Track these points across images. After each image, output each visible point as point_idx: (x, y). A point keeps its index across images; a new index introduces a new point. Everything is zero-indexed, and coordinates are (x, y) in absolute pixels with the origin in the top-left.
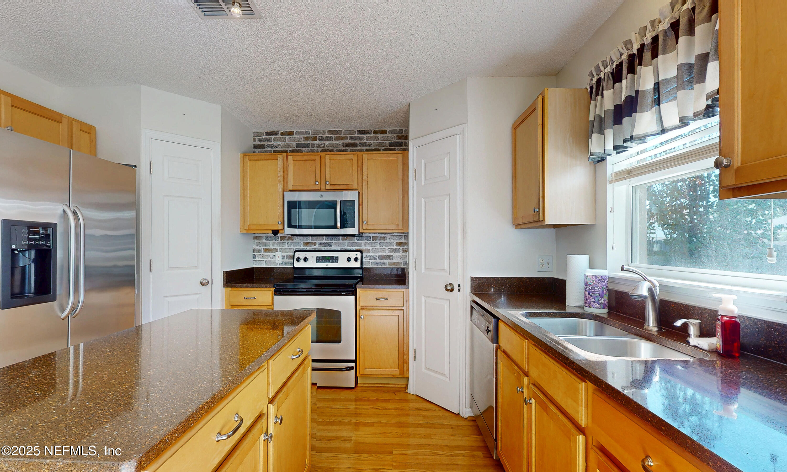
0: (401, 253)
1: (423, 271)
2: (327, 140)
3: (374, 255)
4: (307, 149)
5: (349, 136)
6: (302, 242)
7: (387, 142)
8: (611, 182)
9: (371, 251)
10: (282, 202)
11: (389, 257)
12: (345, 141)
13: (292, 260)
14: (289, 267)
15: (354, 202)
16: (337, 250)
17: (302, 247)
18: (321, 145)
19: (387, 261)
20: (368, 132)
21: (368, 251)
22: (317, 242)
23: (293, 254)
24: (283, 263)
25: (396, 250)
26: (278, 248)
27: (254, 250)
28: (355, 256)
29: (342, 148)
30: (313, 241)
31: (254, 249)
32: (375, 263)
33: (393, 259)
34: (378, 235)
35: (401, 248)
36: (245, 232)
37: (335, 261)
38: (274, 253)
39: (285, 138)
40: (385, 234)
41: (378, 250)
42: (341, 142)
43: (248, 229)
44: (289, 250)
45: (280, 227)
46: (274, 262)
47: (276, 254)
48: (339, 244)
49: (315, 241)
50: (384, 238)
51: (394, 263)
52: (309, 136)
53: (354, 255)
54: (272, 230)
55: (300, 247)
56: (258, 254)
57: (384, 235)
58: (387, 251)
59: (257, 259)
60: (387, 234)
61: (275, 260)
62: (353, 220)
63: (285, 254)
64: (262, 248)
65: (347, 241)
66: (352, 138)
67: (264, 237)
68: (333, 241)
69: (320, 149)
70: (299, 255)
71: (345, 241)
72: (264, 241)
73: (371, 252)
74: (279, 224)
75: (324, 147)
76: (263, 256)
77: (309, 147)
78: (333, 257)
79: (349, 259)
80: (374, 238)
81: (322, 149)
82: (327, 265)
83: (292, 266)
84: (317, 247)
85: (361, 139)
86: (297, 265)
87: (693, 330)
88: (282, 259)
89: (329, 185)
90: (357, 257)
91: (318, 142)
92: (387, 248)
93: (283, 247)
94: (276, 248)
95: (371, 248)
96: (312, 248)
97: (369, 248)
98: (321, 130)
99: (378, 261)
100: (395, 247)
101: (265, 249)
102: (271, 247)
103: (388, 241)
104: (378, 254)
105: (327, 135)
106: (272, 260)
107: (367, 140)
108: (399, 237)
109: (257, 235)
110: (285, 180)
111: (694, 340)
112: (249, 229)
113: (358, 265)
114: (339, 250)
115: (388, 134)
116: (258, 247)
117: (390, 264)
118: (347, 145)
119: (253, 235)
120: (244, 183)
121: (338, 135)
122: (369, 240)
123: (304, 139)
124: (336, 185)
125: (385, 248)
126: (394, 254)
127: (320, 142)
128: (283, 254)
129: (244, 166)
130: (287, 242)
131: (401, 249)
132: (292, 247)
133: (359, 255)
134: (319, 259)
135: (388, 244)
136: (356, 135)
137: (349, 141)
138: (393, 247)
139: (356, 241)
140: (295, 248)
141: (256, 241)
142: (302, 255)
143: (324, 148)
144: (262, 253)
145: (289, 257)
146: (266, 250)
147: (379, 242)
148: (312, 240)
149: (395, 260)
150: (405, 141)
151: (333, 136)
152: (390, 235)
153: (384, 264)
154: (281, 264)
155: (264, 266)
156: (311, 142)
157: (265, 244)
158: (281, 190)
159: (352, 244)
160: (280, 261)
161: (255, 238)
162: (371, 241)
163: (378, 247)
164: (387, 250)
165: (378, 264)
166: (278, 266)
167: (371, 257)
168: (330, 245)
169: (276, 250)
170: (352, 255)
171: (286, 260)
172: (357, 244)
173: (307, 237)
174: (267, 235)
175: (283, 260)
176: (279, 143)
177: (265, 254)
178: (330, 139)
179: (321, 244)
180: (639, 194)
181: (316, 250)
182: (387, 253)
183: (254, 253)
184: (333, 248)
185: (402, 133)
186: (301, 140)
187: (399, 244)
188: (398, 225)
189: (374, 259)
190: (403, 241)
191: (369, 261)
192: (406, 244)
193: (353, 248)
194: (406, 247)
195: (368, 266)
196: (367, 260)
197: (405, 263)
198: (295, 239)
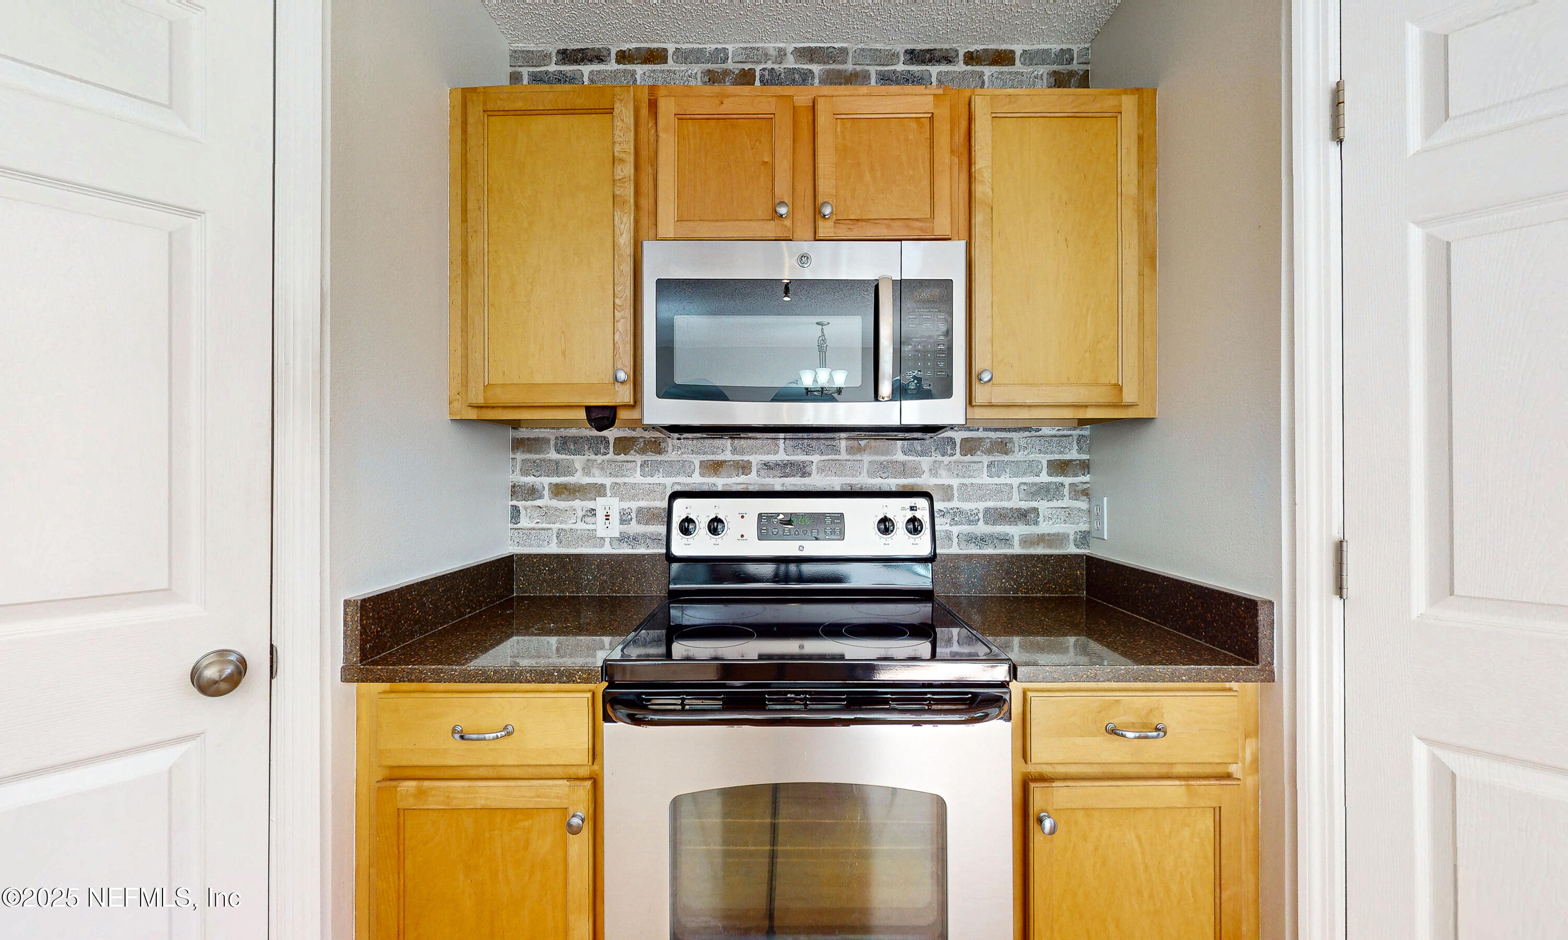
0: (1066, 501)
3: (967, 506)
5: (873, 70)
6: (696, 460)
9: (955, 492)
10: (628, 292)
11: (1023, 516)
13: (663, 529)
14: (650, 555)
15: (947, 284)
16: (828, 489)
17: (697, 481)
19: (1016, 531)
21: (947, 492)
22: (755, 459)
23: (665, 504)
24: (623, 538)
25: (1048, 491)
26: (608, 481)
27: (516, 491)
28: (910, 515)
30: (737, 458)
31: (513, 486)
32: (971, 539)
33: (1036, 523)
34: (980, 434)
35: (1067, 481)
36: (473, 415)
37: (835, 533)
38: (591, 499)
39: (633, 73)
40: (1009, 430)
41: (981, 492)
43: (481, 401)
44: (650, 491)
45: (624, 395)
46: (591, 536)
47: (600, 504)
48: (838, 468)
49: (746, 458)
50: (1003, 447)
51: (1041, 539)
52: (724, 66)
53: (903, 509)
54: (589, 409)
55: (688, 480)
56: (530, 503)
57: (1003, 432)
58: (1015, 495)
59: (524, 522)
60: (1016, 430)
61: (593, 527)
62: (942, 364)
63: (634, 505)
64: (546, 481)
65: (866, 458)
66: (885, 79)
67: (552, 443)
68: (816, 458)
70: (688, 511)
71: (858, 457)
72: (553, 455)
73: (955, 498)
74: (616, 379)
76: (546, 513)
78: (823, 516)
80: (968, 445)
82: (801, 548)
83: (664, 551)
84: (752, 481)
86: (681, 547)
88: (622, 522)
89: (830, 223)
90: (918, 515)
92: (1015, 481)
93: (626, 480)
94: (599, 480)
95: (955, 482)
96: (738, 482)
97: (946, 481)
99: (982, 528)
100: (1044, 478)
101: (557, 485)
102: (579, 478)
103: (1018, 456)
104: (982, 505)
105: (790, 64)
106: (580, 526)
108: (1057, 443)
109: (523, 433)
110: (646, 203)
112: (492, 401)
113: (921, 546)
114: (838, 489)
115: (1019, 66)
116: (530, 480)
117: (1026, 541)
119: (511, 433)
120: (465, 210)
122: (949, 452)
124: (860, 223)
125: (1009, 481)
126: (1043, 506)
128: (626, 505)
129: (465, 141)
130: (639, 459)
131: (1067, 486)
132: (657, 479)
133: (924, 509)
134: (767, 526)
135: (1017, 469)
138: (1037, 479)
139: (900, 457)
140: (672, 483)
141: (520, 456)
142: (701, 510)
144: (546, 501)
145: (646, 516)
146: (559, 491)
147: (986, 459)
148: (734, 451)
149: (1044, 528)
151: (815, 68)
152: (1027, 434)
153: (1005, 540)
154: (615, 543)
155: (553, 548)
157: (557, 468)
158: (625, 239)
159: (883, 468)
160: (615, 529)
161: (519, 444)
162: (958, 456)
163: (984, 479)
164: (1015, 490)
165: (982, 540)
166: (607, 549)
167: (956, 516)
168: (802, 470)
169: (599, 490)
170: (898, 510)
171: (635, 528)
172: (903, 470)
173: (718, 442)
174: (563, 432)
175: (624, 528)
177: (555, 503)
179: (767, 466)
181: (751, 489)
182: (1016, 502)
183: (515, 503)
184: (813, 483)
187: (1060, 467)
188: (1119, 388)
189: (970, 522)
190: (1073, 454)
191: (955, 530)
192: (1085, 467)
193: (892, 484)
194: (1087, 478)
195: (955, 550)
196: (947, 527)
197: (1084, 538)
198: (670, 449)
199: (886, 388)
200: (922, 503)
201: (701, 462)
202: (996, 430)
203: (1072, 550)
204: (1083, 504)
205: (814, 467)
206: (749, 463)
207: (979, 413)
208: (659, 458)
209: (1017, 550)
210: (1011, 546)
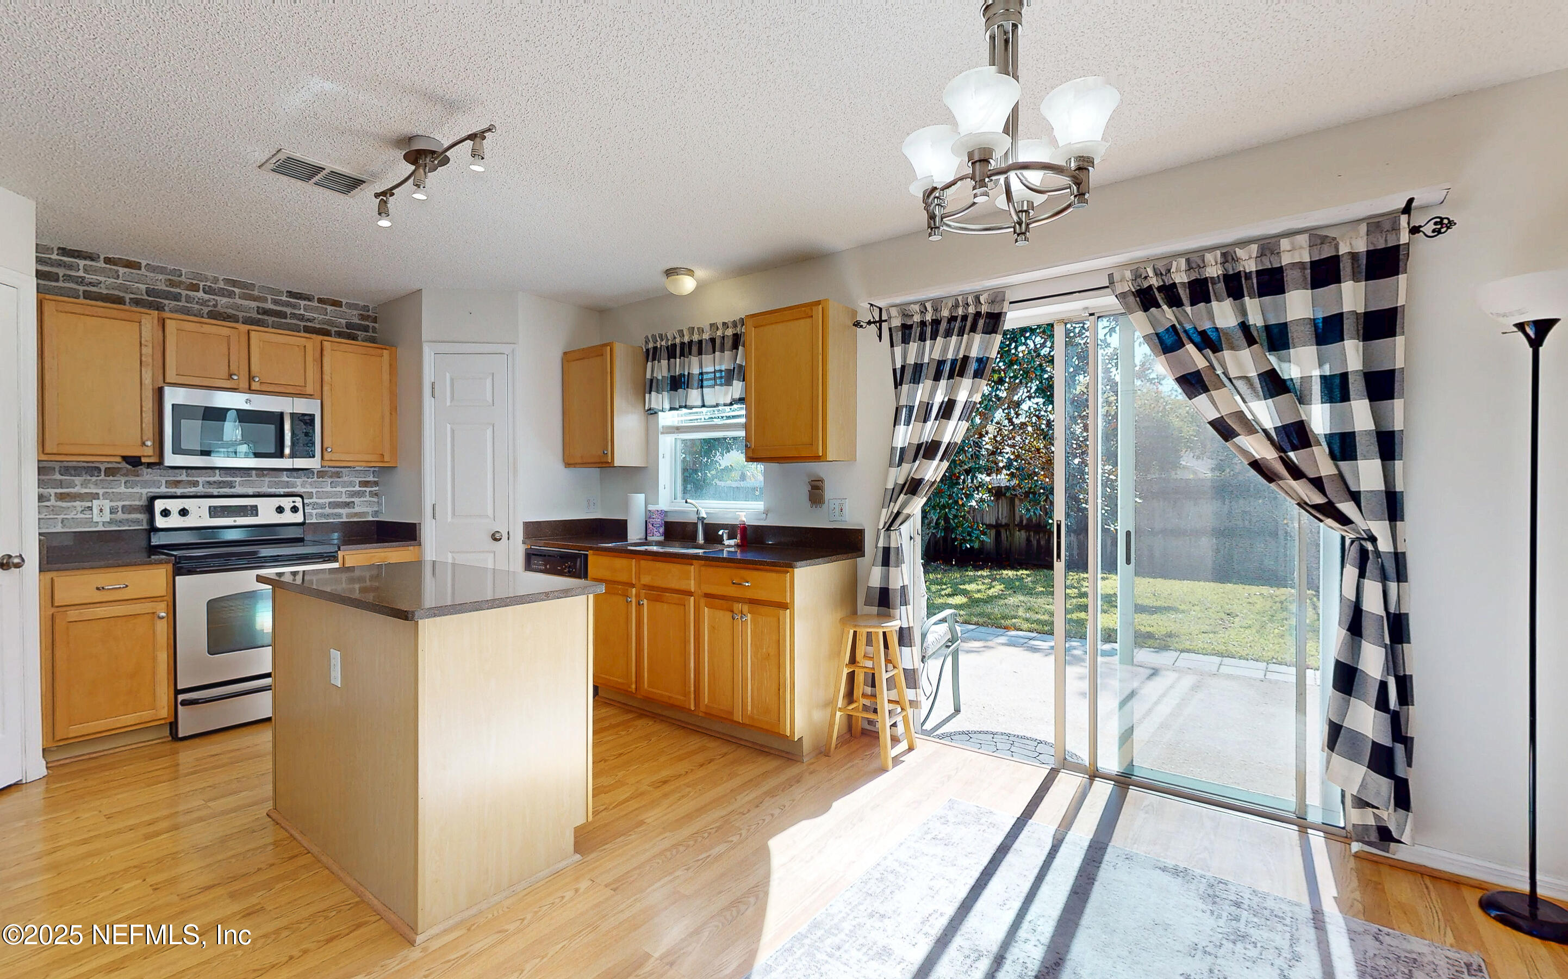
0: (368, 498)
1: (449, 520)
2: (223, 295)
3: (321, 501)
4: (176, 303)
5: (269, 297)
6: (163, 480)
7: (343, 321)
8: (662, 433)
9: (315, 495)
10: (151, 405)
11: (347, 505)
12: (261, 305)
13: (148, 516)
14: (136, 530)
15: (312, 417)
16: (249, 494)
17: (163, 490)
18: (209, 301)
19: (344, 511)
20: (308, 298)
21: (310, 495)
22: (202, 480)
23: (146, 503)
24: (111, 522)
25: (359, 494)
26: (100, 491)
28: (292, 505)
29: (254, 315)
30: (190, 479)
31: (40, 494)
32: (322, 515)
33: (353, 508)
35: (368, 489)
37: (252, 513)
38: (89, 501)
39: (117, 271)
40: (341, 467)
41: (328, 495)
42: (254, 304)
43: (54, 451)
44: (135, 496)
45: (148, 452)
46: (90, 521)
47: (96, 503)
48: (251, 484)
49: (195, 479)
50: (338, 475)
51: (356, 514)
52: (180, 279)
53: (289, 502)
55: (158, 490)
57: (338, 469)
58: (344, 495)
59: (46, 515)
60: (344, 469)
61: (91, 517)
62: (311, 446)
63: (121, 504)
64: (56, 491)
65: (267, 479)
66: (275, 302)
67: (57, 470)
68: (238, 479)
69: (206, 310)
70: (165, 505)
71: (262, 479)
72: (58, 477)
73: (315, 497)
74: (145, 445)
75: (215, 306)
76: (52, 509)
77: (179, 300)
78: (247, 506)
79: (280, 510)
80: (321, 474)
81: (210, 309)
82: (235, 521)
84: (200, 489)
85: (294, 306)
86: (162, 523)
87: (725, 537)
88: (111, 513)
89: (258, 384)
90: (296, 504)
91: (200, 294)
92: (344, 490)
93: (114, 490)
94: (94, 491)
95: (314, 490)
96: (192, 490)
97: (310, 490)
98: (210, 274)
99: (328, 510)
100: (357, 488)
101: (59, 494)
102: (79, 490)
103: (345, 479)
104: (327, 501)
105: (221, 285)
106: (80, 516)
107: (305, 310)
108: (364, 474)
110: (157, 364)
111: (726, 542)
112: (60, 452)
113: (298, 518)
114: (254, 494)
115: (344, 309)
116: (46, 490)
117: (348, 515)
118: (266, 312)
120: (42, 356)
121: (247, 291)
122: (312, 479)
123: (168, 283)
124: (272, 385)
125: (341, 490)
126: (357, 500)
127: (206, 297)
128: (114, 504)
129: (42, 321)
130: (123, 479)
131: (368, 492)
132: (136, 490)
133: (299, 502)
134: (214, 512)
135: (344, 485)
136: (284, 298)
137: (269, 305)
138: (354, 489)
139: (286, 479)
140: (149, 491)
142: (173, 505)
143: (216, 309)
144: (52, 502)
145: (129, 509)
146: (65, 497)
147: (329, 480)
148: (188, 476)
149: (357, 509)
150: (373, 324)
151: (237, 290)
152: (349, 471)
153: (340, 515)
154: (106, 524)
155: (58, 529)
156: (184, 293)
157: (61, 484)
158: (148, 381)
159: (277, 484)
160: (107, 517)
163: (329, 489)
165: (328, 516)
166: (100, 529)
167: (315, 506)
169: (96, 496)
170: (287, 503)
171: (120, 515)
172: (287, 485)
173: (177, 471)
175: (113, 516)
176: (102, 279)
177: (59, 504)
178: (231, 294)
179: (209, 483)
180: (679, 443)
181: (199, 494)
182: (344, 499)
184: (238, 490)
185: (368, 311)
186: (158, 283)
187: (365, 484)
188: (382, 455)
189: (322, 508)
190: (371, 479)
191: (314, 512)
192: (376, 484)
193: (282, 491)
194: (377, 488)
195: (314, 521)
196: (310, 511)
197: (376, 513)
198: (145, 473)
199: (287, 451)
200: (299, 499)
201: (166, 481)
202: (334, 467)
203: (371, 519)
204: (375, 500)
205: (237, 483)
206: (198, 481)
207: (326, 464)
208: (137, 479)
209: (345, 520)
210: (342, 518)
